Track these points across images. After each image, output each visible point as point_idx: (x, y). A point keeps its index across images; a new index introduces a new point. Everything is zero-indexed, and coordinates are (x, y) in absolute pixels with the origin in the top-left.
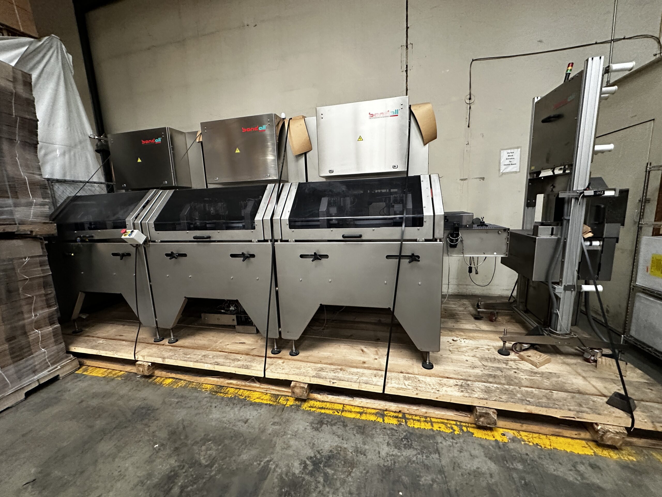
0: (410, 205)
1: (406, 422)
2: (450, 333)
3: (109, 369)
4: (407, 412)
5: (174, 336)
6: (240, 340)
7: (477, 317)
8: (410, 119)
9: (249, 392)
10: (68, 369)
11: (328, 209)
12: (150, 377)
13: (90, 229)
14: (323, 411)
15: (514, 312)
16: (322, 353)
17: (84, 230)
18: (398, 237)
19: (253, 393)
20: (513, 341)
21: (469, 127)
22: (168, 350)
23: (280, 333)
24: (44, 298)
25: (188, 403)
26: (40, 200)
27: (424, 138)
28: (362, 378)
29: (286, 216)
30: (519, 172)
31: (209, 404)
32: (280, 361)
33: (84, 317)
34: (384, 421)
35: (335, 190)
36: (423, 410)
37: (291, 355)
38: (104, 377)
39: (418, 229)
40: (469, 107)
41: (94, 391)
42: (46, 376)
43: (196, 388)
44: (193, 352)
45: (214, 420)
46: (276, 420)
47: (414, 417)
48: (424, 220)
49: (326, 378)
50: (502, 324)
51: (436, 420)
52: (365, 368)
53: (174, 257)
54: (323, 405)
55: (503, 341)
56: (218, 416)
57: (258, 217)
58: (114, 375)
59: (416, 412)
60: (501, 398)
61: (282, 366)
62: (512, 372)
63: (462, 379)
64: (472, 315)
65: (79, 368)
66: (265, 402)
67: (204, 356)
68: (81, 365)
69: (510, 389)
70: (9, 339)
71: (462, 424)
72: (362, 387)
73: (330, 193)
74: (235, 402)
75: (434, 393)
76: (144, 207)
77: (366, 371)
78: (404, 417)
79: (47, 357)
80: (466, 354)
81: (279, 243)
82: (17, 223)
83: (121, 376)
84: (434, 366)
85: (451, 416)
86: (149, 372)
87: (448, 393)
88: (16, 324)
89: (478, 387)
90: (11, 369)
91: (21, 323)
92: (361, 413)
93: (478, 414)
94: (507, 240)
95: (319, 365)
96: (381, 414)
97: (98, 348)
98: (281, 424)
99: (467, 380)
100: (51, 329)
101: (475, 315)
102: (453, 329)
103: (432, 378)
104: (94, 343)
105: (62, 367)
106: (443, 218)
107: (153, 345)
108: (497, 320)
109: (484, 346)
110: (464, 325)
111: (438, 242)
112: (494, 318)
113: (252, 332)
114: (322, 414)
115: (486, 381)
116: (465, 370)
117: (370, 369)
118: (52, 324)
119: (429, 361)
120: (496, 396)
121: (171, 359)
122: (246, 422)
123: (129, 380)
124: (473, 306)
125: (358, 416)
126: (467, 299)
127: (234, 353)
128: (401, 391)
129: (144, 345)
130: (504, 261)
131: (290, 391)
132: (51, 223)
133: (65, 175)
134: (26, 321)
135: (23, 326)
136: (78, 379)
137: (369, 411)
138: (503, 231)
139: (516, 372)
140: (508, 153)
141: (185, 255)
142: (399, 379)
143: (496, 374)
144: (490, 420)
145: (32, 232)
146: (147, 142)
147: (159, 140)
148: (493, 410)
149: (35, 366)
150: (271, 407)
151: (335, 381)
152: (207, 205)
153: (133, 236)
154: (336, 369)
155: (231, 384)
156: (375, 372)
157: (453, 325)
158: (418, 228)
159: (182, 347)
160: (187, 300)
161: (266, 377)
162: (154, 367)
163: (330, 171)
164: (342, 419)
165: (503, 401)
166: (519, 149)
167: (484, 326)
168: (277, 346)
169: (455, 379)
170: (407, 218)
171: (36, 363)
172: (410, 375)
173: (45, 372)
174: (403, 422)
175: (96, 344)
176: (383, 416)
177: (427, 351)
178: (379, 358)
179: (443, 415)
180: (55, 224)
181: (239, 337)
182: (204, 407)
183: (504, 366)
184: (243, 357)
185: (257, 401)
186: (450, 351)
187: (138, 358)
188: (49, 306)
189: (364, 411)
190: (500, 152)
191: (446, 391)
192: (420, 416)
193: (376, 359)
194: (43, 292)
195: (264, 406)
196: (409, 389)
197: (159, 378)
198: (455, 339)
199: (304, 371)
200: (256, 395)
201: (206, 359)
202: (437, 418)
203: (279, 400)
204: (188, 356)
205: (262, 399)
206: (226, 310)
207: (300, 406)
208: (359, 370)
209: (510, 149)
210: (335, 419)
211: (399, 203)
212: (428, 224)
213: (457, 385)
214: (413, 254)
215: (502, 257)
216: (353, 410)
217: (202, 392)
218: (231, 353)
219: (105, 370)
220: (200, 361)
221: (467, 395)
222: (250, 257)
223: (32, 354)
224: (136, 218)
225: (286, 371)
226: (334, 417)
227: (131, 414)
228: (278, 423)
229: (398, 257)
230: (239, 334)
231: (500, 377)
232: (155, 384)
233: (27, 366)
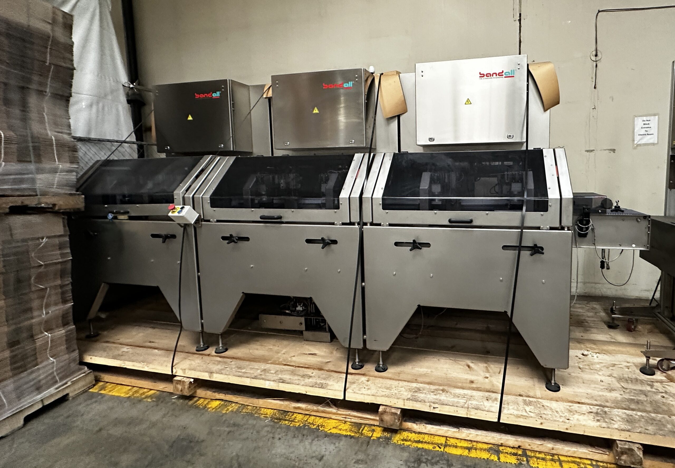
0: (531, 185)
1: (528, 461)
2: (578, 345)
3: (134, 387)
4: (529, 447)
5: (222, 344)
6: (310, 351)
7: (612, 326)
8: (528, 81)
9: (322, 420)
10: (80, 386)
11: (430, 187)
12: (190, 398)
13: (123, 202)
14: (420, 446)
15: (658, 320)
16: (417, 369)
17: (116, 204)
18: (517, 223)
19: (328, 421)
20: (658, 357)
21: (595, 88)
22: (216, 363)
23: (365, 341)
24: (60, 290)
25: (244, 433)
26: (68, 166)
27: (545, 103)
28: (470, 402)
29: (379, 194)
30: (658, 143)
31: (271, 435)
32: (363, 379)
33: (103, 316)
34: (499, 459)
35: (438, 164)
36: (548, 445)
37: (377, 370)
38: (129, 397)
39: (542, 215)
40: (595, 65)
41: (116, 416)
42: (52, 396)
43: (252, 413)
44: (249, 365)
45: (278, 456)
46: (361, 456)
47: (538, 455)
48: (550, 204)
49: (425, 402)
50: (642, 335)
51: (565, 459)
52: (473, 389)
53: (234, 241)
54: (420, 437)
55: (646, 357)
56: (284, 451)
57: (344, 194)
58: (142, 394)
59: (540, 447)
60: (647, 430)
61: (367, 386)
62: (659, 397)
63: (597, 405)
64: (605, 322)
65: (94, 385)
66: (344, 433)
67: (264, 370)
68: (97, 380)
69: (658, 418)
70: (12, 344)
71: (599, 464)
72: (472, 413)
73: (433, 167)
74: (305, 432)
75: (563, 422)
76: (197, 177)
77: (475, 393)
78: (524, 454)
79: (55, 369)
80: (600, 373)
81: (369, 226)
82: (38, 193)
83: (151, 397)
84: (561, 388)
85: (585, 453)
86: (190, 392)
87: (581, 422)
88: (22, 325)
89: (618, 416)
90: (10, 385)
91: (27, 323)
92: (469, 449)
93: (619, 450)
94: (647, 230)
95: (414, 385)
96: (495, 451)
97: (123, 358)
98: (366, 463)
99: (604, 407)
100: (63, 331)
101: (609, 322)
102: (582, 339)
103: (560, 403)
104: (116, 352)
105: (74, 383)
106: (572, 201)
107: (197, 356)
108: (636, 329)
109: (622, 363)
110: (595, 335)
111: (566, 231)
112: (633, 327)
113: (325, 340)
114: (419, 449)
115: (627, 408)
116: (601, 393)
117: (480, 391)
118: (65, 324)
119: (554, 380)
120: (641, 427)
121: (222, 374)
122: (321, 459)
123: (162, 402)
124: (605, 310)
125: (466, 453)
126: (598, 301)
127: (302, 367)
128: (521, 419)
129: (183, 355)
130: (643, 255)
131: (378, 418)
132: (79, 195)
133: (89, 132)
134: (34, 321)
135: (30, 328)
136: (94, 400)
137: (480, 445)
138: (642, 218)
139: (663, 397)
140: (644, 121)
141: (247, 239)
142: (518, 404)
143: (640, 398)
144: (635, 458)
145: (54, 205)
146: (202, 96)
147: (216, 95)
148: (637, 445)
149: (40, 381)
150: (353, 440)
151: (436, 406)
152: (276, 177)
153: (183, 213)
154: (436, 390)
155: (299, 408)
156: (487, 394)
157: (582, 334)
158: (542, 213)
159: (234, 358)
160: (244, 296)
161: (346, 399)
162: (196, 384)
163: (431, 139)
164: (446, 456)
165: (650, 434)
166: (657, 117)
167: (621, 337)
168: (359, 359)
169: (588, 404)
170: (528, 201)
171: (42, 377)
172: (531, 399)
173: (52, 390)
174: (523, 461)
175: (120, 352)
176: (498, 452)
177: (553, 367)
178: (491, 376)
179: (575, 452)
180: (83, 196)
181: (307, 347)
182: (264, 439)
183: (649, 388)
184: (316, 372)
185: (334, 431)
186: (580, 368)
187: (176, 372)
188: (65, 301)
189: (473, 445)
190: (634, 119)
191: (578, 419)
192: (546, 454)
193: (487, 378)
194: (59, 282)
195: (344, 438)
196: (532, 417)
197: (202, 400)
198: (586, 353)
199: (396, 392)
200: (332, 423)
201: (267, 374)
202: (566, 456)
203: (362, 430)
204: (243, 371)
205: (340, 430)
206: (291, 311)
207: (390, 439)
208: (466, 392)
209: (646, 116)
210: (437, 457)
211: (518, 182)
212: (553, 209)
213: (591, 412)
214: (535, 245)
215: (641, 251)
216: (459, 444)
217: (261, 419)
218: (298, 367)
219: (130, 388)
220: (259, 376)
221: (604, 425)
222: (331, 244)
223: (37, 365)
224: (187, 190)
225: (373, 391)
226: (435, 454)
227: (167, 447)
228: (362, 461)
229: (518, 248)
230: (306, 342)
231: (645, 403)
232: (197, 407)
233: (30, 381)
